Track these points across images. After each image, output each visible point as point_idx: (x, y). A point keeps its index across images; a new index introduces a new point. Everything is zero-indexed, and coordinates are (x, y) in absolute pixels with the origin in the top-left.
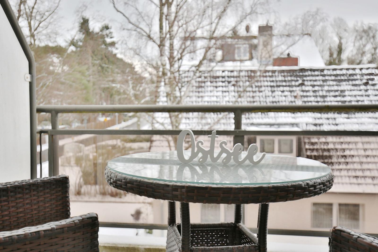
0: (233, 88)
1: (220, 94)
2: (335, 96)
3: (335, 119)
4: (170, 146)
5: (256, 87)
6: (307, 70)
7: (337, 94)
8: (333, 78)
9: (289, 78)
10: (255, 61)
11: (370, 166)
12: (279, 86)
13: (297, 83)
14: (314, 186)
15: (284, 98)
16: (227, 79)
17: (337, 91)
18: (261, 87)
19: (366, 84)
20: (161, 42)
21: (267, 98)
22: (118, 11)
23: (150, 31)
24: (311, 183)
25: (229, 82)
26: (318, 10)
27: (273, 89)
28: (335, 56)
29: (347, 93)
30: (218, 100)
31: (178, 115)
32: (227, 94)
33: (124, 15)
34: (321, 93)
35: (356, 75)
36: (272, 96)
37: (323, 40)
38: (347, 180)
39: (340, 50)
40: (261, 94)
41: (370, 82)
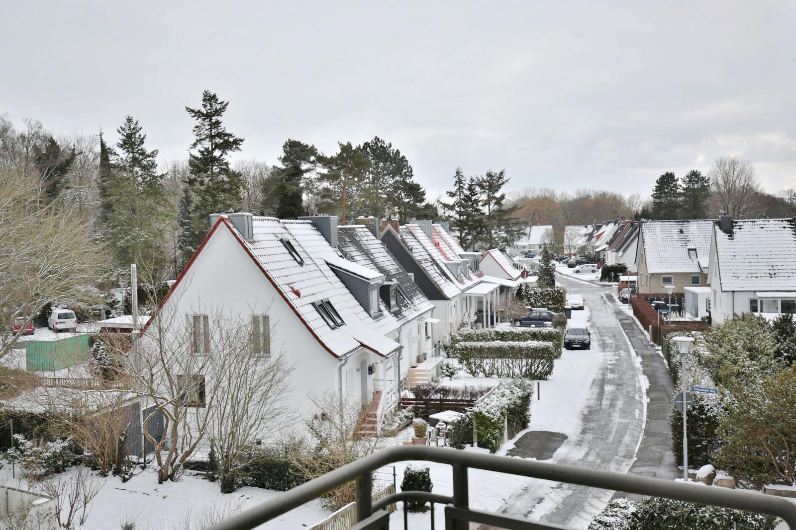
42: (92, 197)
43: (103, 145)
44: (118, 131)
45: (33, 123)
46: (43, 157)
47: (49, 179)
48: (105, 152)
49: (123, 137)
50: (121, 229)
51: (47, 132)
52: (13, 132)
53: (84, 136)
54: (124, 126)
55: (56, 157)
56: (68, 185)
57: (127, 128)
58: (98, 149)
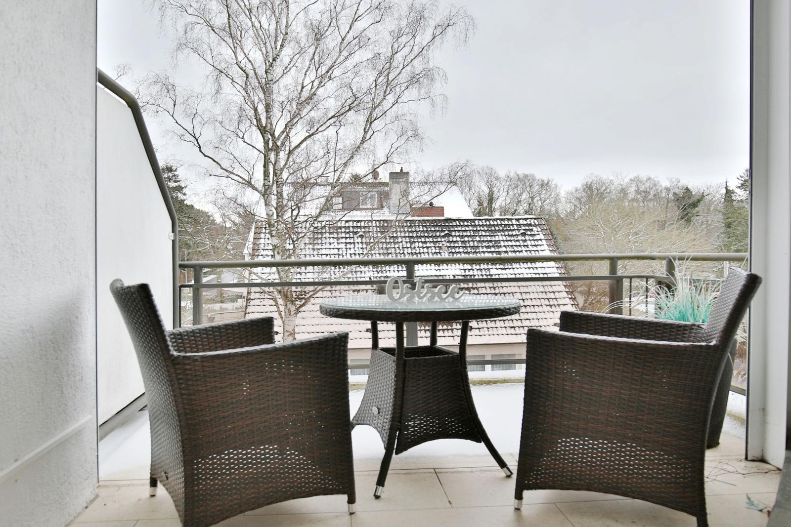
0: (359, 240)
1: (343, 246)
2: (488, 247)
3: (489, 269)
4: (277, 304)
5: (391, 237)
6: (454, 220)
7: (491, 244)
8: (486, 228)
9: (433, 229)
10: (386, 210)
11: (530, 316)
12: (420, 237)
13: (442, 234)
14: (509, 309)
15: (425, 249)
16: (351, 230)
17: (491, 241)
18: (397, 237)
19: (523, 234)
20: (266, 190)
21: (406, 249)
22: (205, 156)
23: (251, 179)
24: (507, 307)
25: (356, 233)
26: (468, 162)
27: (412, 240)
28: (485, 204)
29: (502, 244)
30: (340, 252)
31: (289, 269)
32: (352, 246)
33: (214, 160)
34: (471, 244)
35: (513, 225)
36: (411, 247)
37: (470, 189)
38: (504, 331)
39: (491, 200)
40: (397, 246)
41: (529, 233)
42: (717, 221)
43: (726, 188)
44: (738, 178)
45: (674, 180)
46: (680, 199)
47: (683, 211)
48: (729, 192)
49: (742, 182)
50: (736, 239)
51: (685, 184)
52: (661, 186)
53: (713, 184)
54: (742, 175)
55: (689, 198)
56: (698, 214)
57: (745, 176)
58: (724, 191)
